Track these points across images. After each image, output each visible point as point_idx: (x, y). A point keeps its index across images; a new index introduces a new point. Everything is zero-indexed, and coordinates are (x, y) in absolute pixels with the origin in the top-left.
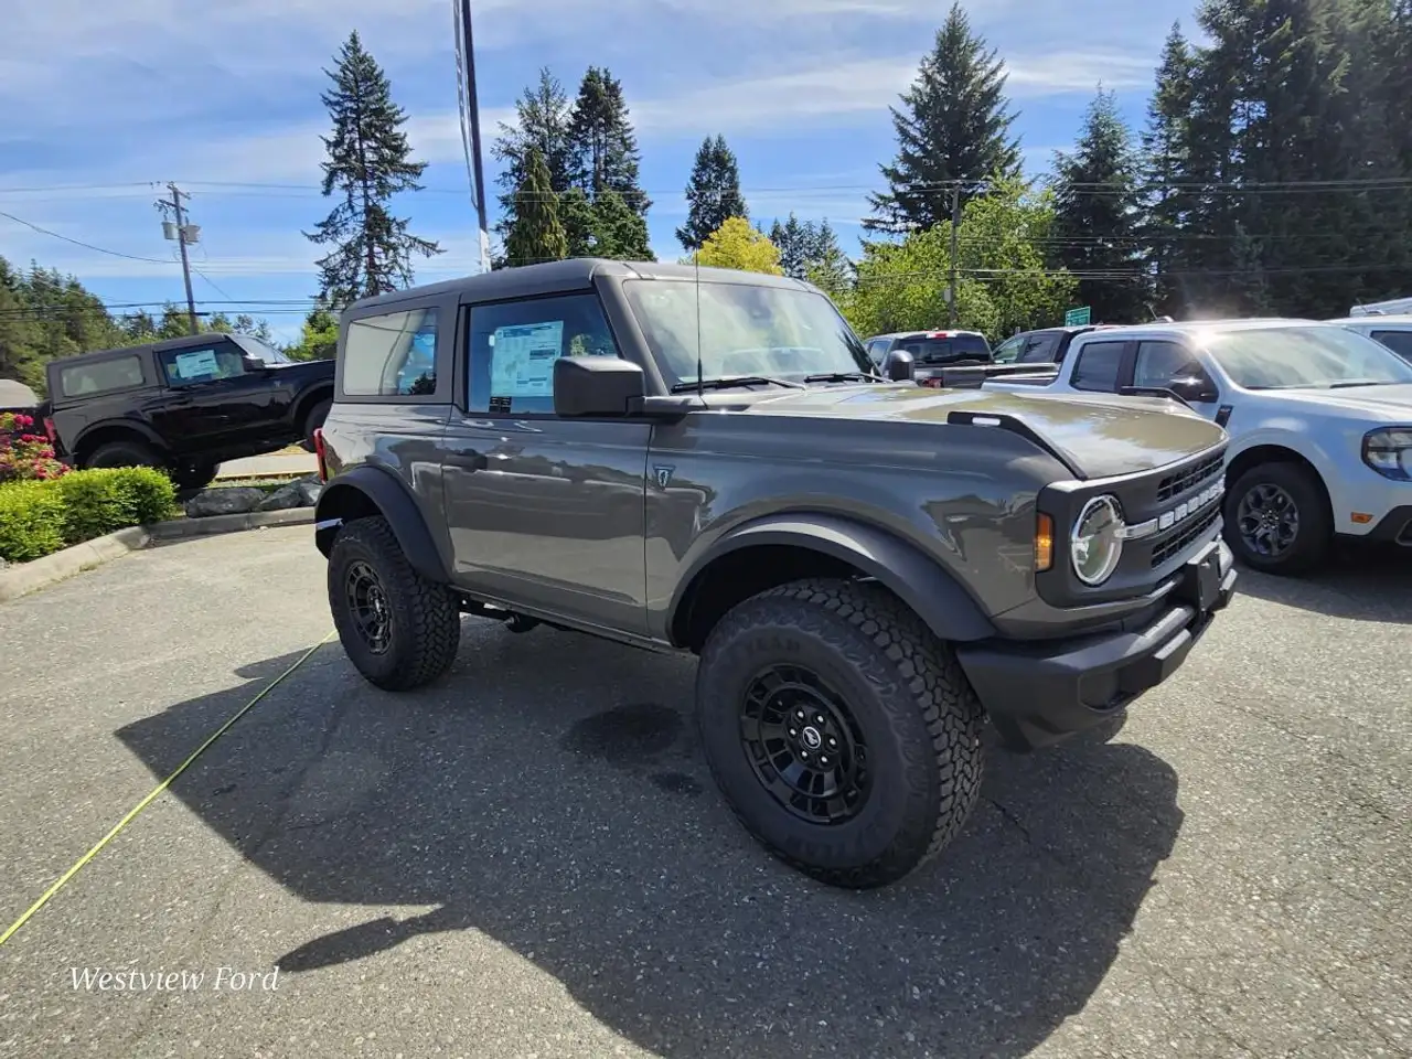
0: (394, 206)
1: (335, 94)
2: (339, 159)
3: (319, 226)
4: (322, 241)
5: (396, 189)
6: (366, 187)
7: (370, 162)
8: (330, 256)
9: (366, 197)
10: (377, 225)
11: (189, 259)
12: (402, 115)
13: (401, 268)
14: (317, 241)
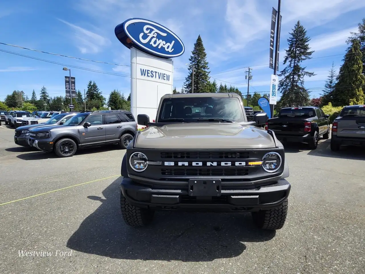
0: (301, 64)
1: (291, 38)
2: (289, 55)
3: (281, 72)
4: (281, 76)
5: (304, 59)
6: (295, 60)
7: (298, 54)
8: (283, 79)
9: (295, 63)
10: (296, 70)
11: (249, 83)
12: (309, 39)
13: (301, 80)
14: (280, 76)
